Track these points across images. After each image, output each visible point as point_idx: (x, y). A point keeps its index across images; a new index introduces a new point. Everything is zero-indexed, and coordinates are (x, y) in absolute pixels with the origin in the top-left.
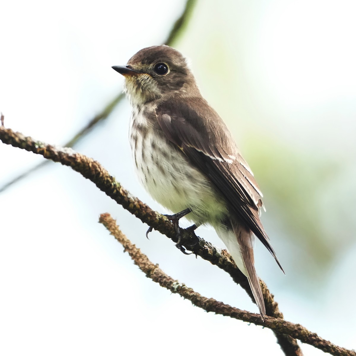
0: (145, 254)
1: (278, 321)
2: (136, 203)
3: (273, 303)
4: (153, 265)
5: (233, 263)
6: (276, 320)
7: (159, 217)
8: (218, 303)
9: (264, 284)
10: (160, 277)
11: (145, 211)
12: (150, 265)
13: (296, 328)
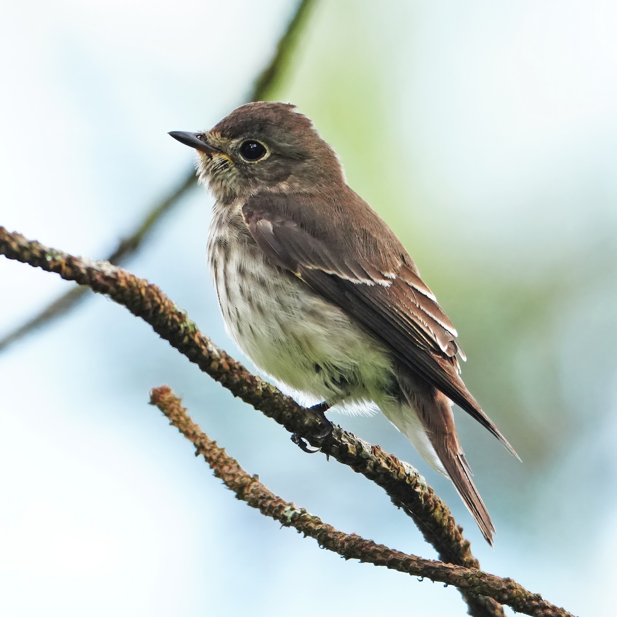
0: (234, 458)
1: (472, 573)
2: (223, 361)
3: (462, 542)
4: (248, 477)
5: (392, 469)
6: (469, 571)
7: (263, 387)
8: (365, 542)
9: (446, 508)
10: (262, 498)
11: (239, 375)
12: (242, 478)
13: (504, 586)
